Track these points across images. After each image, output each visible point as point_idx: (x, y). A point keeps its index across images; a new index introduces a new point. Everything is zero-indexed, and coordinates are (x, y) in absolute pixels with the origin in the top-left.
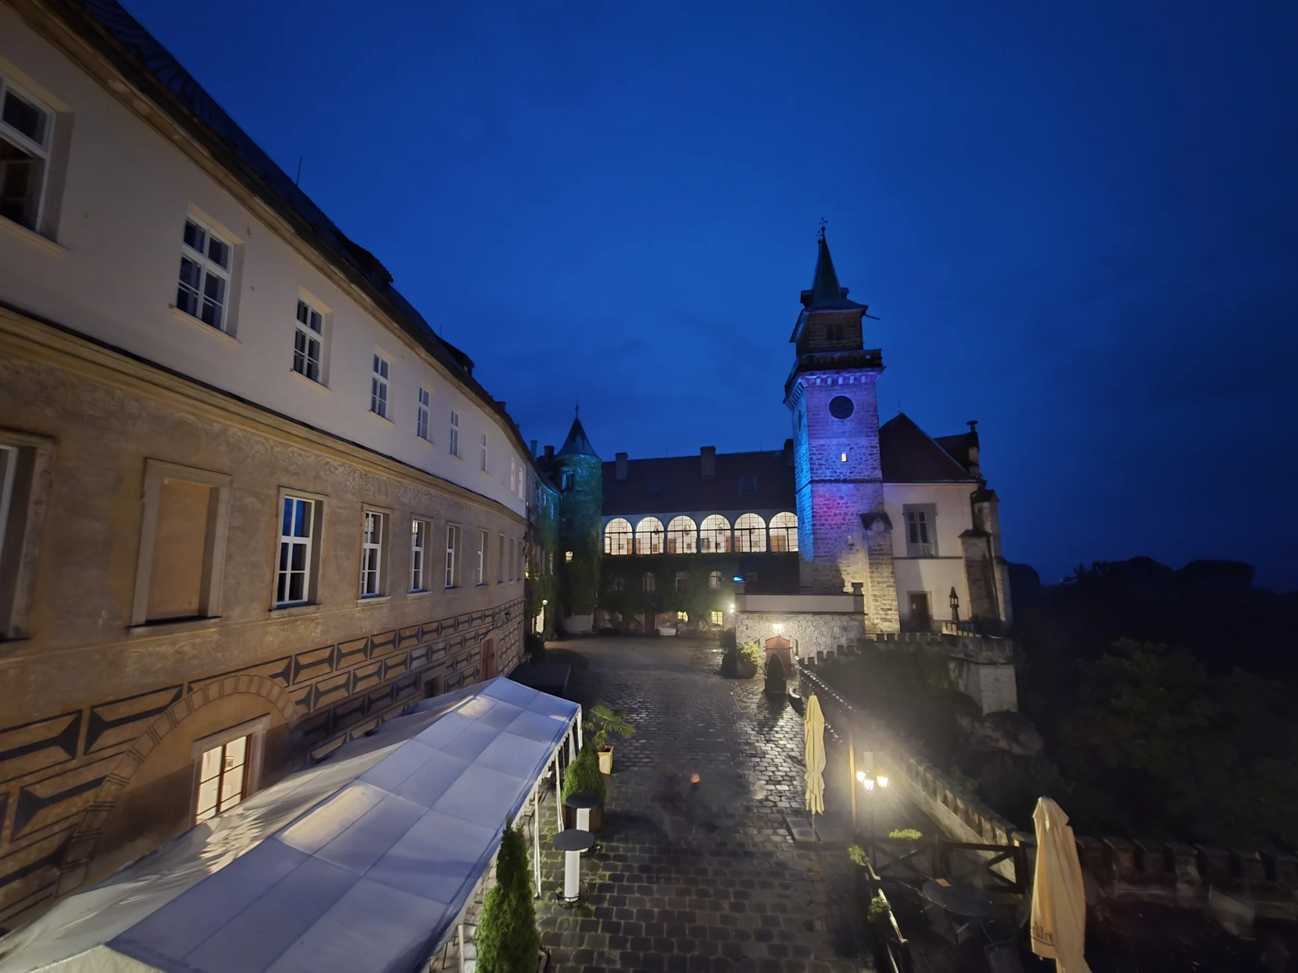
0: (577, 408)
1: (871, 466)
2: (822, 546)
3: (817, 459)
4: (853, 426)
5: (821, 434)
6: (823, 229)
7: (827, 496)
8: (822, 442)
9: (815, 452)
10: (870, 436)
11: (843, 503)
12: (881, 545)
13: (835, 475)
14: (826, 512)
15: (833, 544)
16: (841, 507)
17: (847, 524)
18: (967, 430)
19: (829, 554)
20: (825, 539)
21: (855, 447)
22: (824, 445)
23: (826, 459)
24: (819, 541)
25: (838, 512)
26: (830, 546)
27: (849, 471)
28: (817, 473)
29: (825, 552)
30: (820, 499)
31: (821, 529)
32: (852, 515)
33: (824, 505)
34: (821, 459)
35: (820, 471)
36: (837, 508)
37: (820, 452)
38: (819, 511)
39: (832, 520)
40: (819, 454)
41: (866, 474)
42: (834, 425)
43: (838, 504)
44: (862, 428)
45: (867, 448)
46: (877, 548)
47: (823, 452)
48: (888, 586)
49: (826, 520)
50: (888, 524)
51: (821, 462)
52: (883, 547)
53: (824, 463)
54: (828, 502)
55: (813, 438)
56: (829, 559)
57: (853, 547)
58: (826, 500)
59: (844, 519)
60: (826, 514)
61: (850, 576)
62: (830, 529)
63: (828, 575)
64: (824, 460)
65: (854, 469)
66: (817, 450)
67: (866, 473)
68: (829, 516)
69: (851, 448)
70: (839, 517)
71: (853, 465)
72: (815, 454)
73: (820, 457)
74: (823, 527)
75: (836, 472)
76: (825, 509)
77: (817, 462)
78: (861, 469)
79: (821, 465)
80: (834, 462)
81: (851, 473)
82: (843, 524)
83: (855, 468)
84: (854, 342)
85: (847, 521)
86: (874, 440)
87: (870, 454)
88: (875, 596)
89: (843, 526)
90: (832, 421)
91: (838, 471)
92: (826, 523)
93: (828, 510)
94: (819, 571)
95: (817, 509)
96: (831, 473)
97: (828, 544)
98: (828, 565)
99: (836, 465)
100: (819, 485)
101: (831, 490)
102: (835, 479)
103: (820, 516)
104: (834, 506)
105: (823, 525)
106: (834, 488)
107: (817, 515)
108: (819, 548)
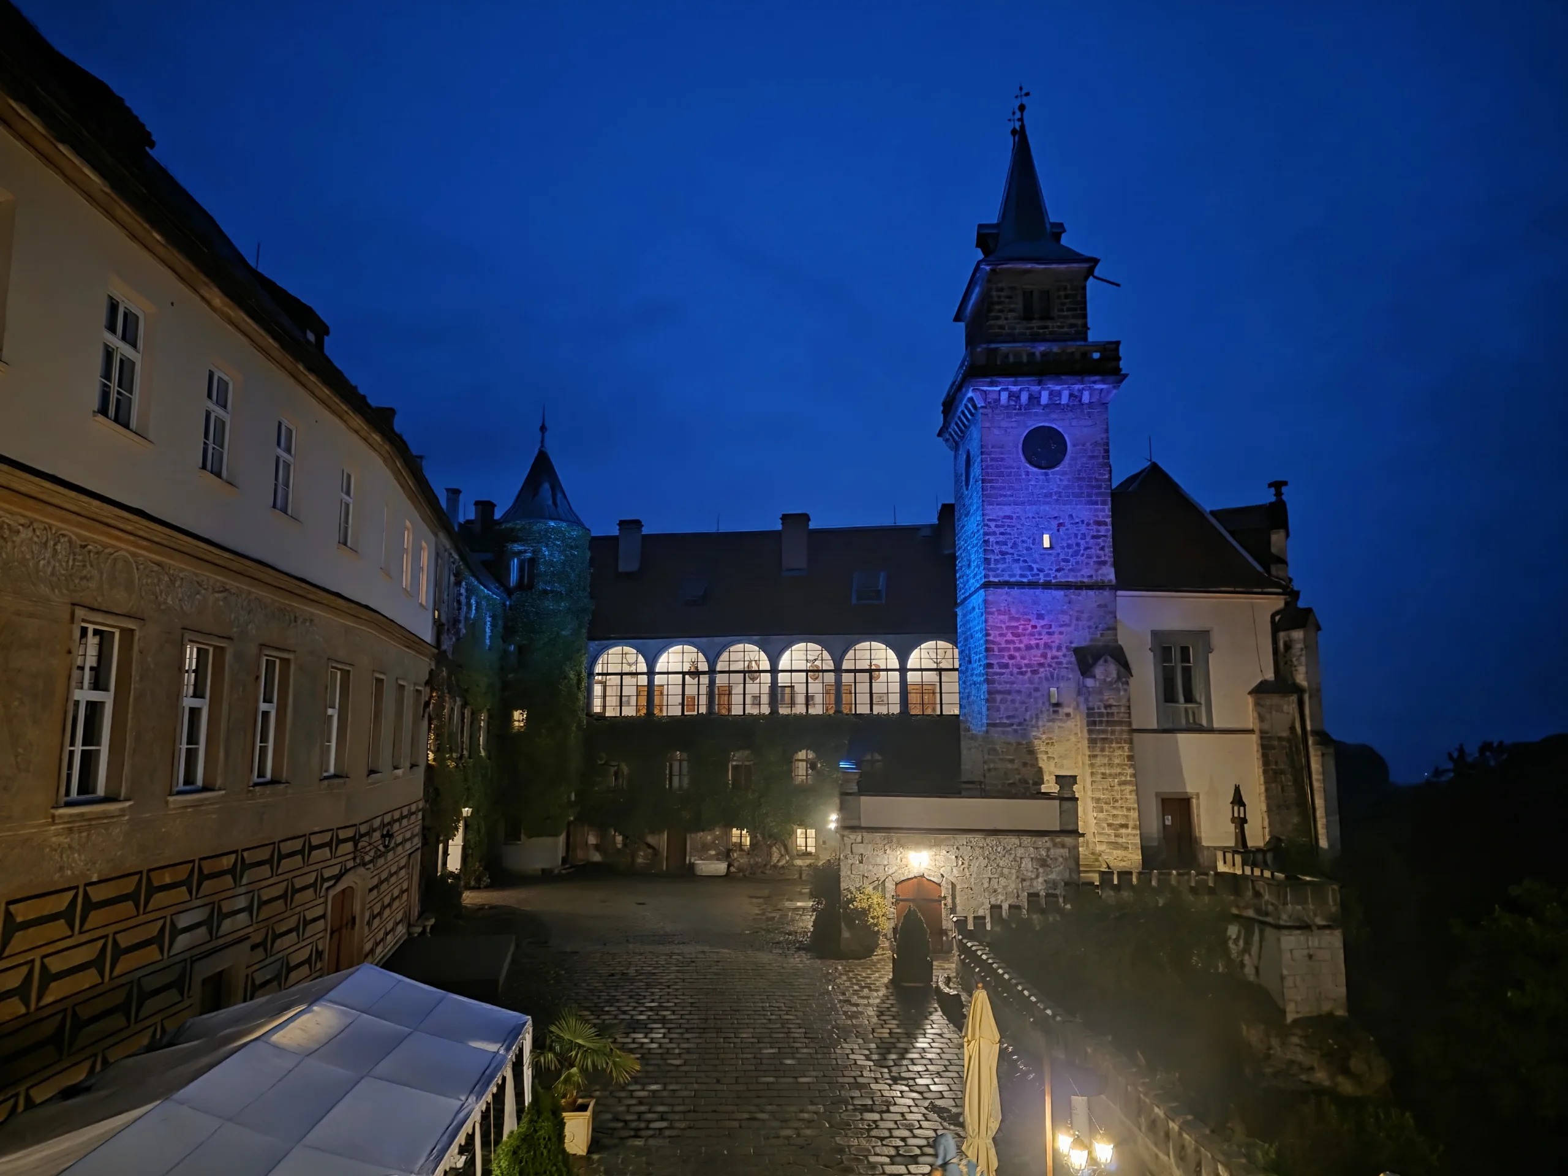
0: (543, 428)
1: (1095, 559)
2: (1003, 707)
3: (997, 543)
4: (1066, 483)
5: (1005, 496)
6: (1022, 108)
7: (1013, 611)
8: (1008, 510)
9: (993, 529)
10: (1096, 503)
11: (1042, 627)
12: (1110, 706)
13: (1029, 573)
14: (1013, 642)
15: (1023, 703)
16: (1040, 634)
17: (1050, 666)
18: (1269, 497)
19: (1016, 721)
20: (1009, 692)
21: (1067, 521)
22: (1010, 517)
23: (1015, 543)
24: (998, 697)
25: (1033, 642)
26: (1017, 705)
27: (1055, 568)
28: (998, 569)
29: (1008, 717)
30: (1002, 617)
31: (1003, 674)
32: (1059, 648)
33: (1008, 628)
34: (1005, 544)
35: (1000, 566)
36: (1032, 634)
37: (1002, 530)
38: (998, 639)
39: (1023, 658)
40: (1002, 534)
41: (1085, 574)
42: (1030, 480)
43: (1034, 627)
44: (1080, 487)
45: (1088, 524)
46: (1103, 710)
47: (1009, 530)
48: (1121, 784)
49: (1012, 657)
50: (1124, 666)
51: (1004, 548)
52: (1114, 710)
53: (1011, 551)
54: (1014, 624)
55: (991, 504)
56: (1016, 731)
57: (1060, 710)
58: (1012, 619)
59: (1044, 656)
60: (1012, 646)
61: (1052, 763)
62: (1018, 673)
63: (1012, 761)
64: (1010, 545)
65: (1062, 564)
66: (996, 526)
67: (1086, 572)
68: (1019, 649)
69: (1060, 525)
70: (1034, 652)
71: (1062, 556)
72: (994, 533)
73: (1001, 538)
74: (1004, 671)
75: (1031, 569)
76: (1010, 637)
77: (997, 548)
78: (1077, 563)
79: (1002, 553)
80: (1028, 549)
81: (1058, 570)
82: (1041, 665)
83: (1067, 561)
84: (1072, 326)
85: (1049, 660)
86: (1103, 510)
87: (1094, 537)
88: (1098, 800)
89: (1042, 670)
90: (1027, 473)
91: (1035, 566)
92: (1011, 662)
93: (1015, 639)
94: (998, 754)
95: (994, 636)
96: (1022, 569)
97: (1013, 702)
98: (1013, 741)
99: (1031, 555)
100: (999, 592)
101: (1022, 602)
102: (1029, 581)
103: (1000, 649)
104: (1027, 632)
105: (1005, 666)
106: (1028, 598)
107: (996, 648)
108: (998, 710)
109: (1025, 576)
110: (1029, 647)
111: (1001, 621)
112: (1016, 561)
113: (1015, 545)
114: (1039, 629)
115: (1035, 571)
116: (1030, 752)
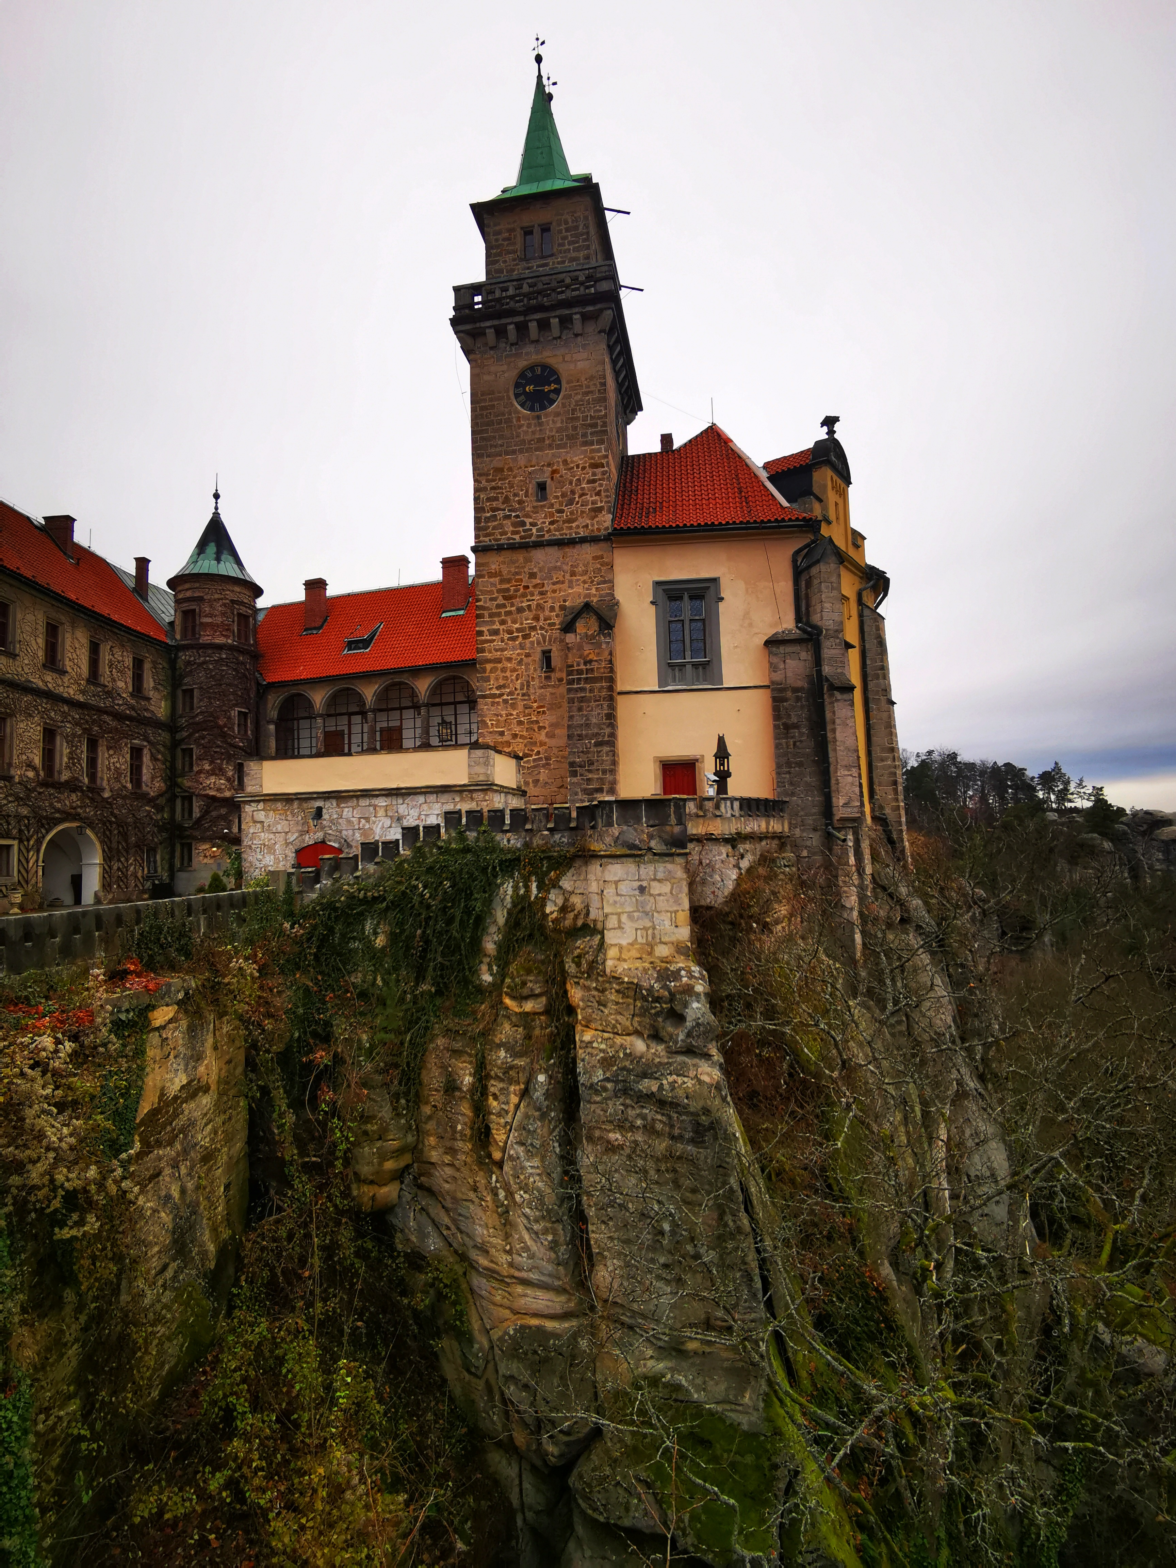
0: (217, 496)
1: (590, 506)
2: (493, 677)
3: (488, 499)
4: (559, 425)
6: (539, 59)
7: (505, 573)
8: (499, 463)
10: (592, 443)
11: (535, 586)
12: (591, 661)
13: (520, 529)
14: (504, 606)
16: (532, 594)
17: (542, 628)
19: (506, 691)
20: (499, 661)
21: (561, 467)
22: (501, 470)
24: (488, 666)
25: (525, 604)
28: (488, 527)
29: (498, 687)
30: (492, 580)
31: (494, 641)
32: (552, 609)
34: (496, 499)
35: (491, 524)
36: (524, 595)
37: (493, 484)
38: (488, 604)
39: (514, 622)
40: (493, 488)
41: (580, 527)
42: (520, 427)
43: (526, 587)
44: (575, 428)
45: (584, 468)
46: (582, 667)
47: (500, 483)
48: (597, 744)
49: (503, 622)
51: (495, 504)
52: (595, 665)
53: (502, 507)
54: (505, 586)
55: (481, 456)
56: (506, 702)
57: (552, 675)
58: (502, 581)
59: (536, 618)
60: (503, 611)
62: (509, 639)
64: (501, 500)
65: (557, 515)
66: (487, 481)
67: (581, 522)
68: (509, 613)
69: (554, 472)
70: (526, 614)
71: (557, 506)
72: (485, 489)
73: (493, 494)
75: (523, 524)
76: (500, 601)
77: (487, 505)
78: (572, 513)
79: (494, 510)
80: (520, 502)
81: (551, 523)
82: (533, 628)
83: (561, 511)
85: (542, 622)
87: (589, 482)
89: (533, 634)
90: (520, 418)
91: (527, 521)
92: (501, 627)
93: (506, 602)
94: (488, 727)
95: (485, 602)
96: (514, 525)
97: (504, 670)
98: (503, 712)
99: (523, 509)
100: (489, 553)
101: (513, 562)
102: (521, 538)
103: (490, 616)
104: (518, 594)
105: (496, 632)
106: (520, 556)
107: (486, 613)
108: (488, 679)
109: (517, 533)
110: (520, 610)
111: (492, 584)
112: (509, 517)
113: (506, 500)
114: (531, 589)
115: (528, 527)
116: (520, 723)
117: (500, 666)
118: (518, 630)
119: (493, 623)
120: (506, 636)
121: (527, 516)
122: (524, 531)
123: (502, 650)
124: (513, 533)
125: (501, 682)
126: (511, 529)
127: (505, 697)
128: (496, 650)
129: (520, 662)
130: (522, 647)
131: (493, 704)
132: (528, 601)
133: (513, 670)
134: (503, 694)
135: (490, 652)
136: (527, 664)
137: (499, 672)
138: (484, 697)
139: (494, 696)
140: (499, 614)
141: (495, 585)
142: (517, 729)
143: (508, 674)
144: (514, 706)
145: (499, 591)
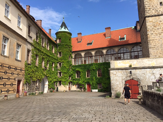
3: (148, 6)
35: (149, 11)
37: (149, 3)
64: (151, 6)
80: (156, 6)
93: (154, 27)
94: (152, 55)
95: (149, 28)
96: (155, 11)
97: (155, 42)
98: (156, 51)
99: (157, 8)
100: (149, 18)
101: (156, 19)
102: (157, 14)
103: (151, 30)
104: (157, 25)
105: (152, 34)
106: (157, 17)
107: (149, 30)
108: (151, 44)
109: (156, 13)
110: (158, 29)
111: (150, 24)
112: (153, 10)
113: (153, 6)
114: (160, 24)
115: (158, 11)
116: (160, 53)
117: (154, 41)
118: (158, 33)
119: (152, 32)
120: (155, 35)
121: (158, 9)
122: (158, 12)
123: (154, 38)
124: (155, 13)
125: (155, 45)
126: (154, 12)
127: (156, 48)
128: (153, 38)
129: (159, 40)
130: (159, 37)
131: (153, 49)
132: (160, 27)
133: (158, 42)
134: (155, 47)
135: (151, 38)
136: (161, 41)
137: (154, 43)
138: (150, 48)
139: (153, 48)
140: (153, 30)
141: (151, 24)
142: (160, 55)
143: (156, 43)
144: (158, 50)
145: (152, 25)
